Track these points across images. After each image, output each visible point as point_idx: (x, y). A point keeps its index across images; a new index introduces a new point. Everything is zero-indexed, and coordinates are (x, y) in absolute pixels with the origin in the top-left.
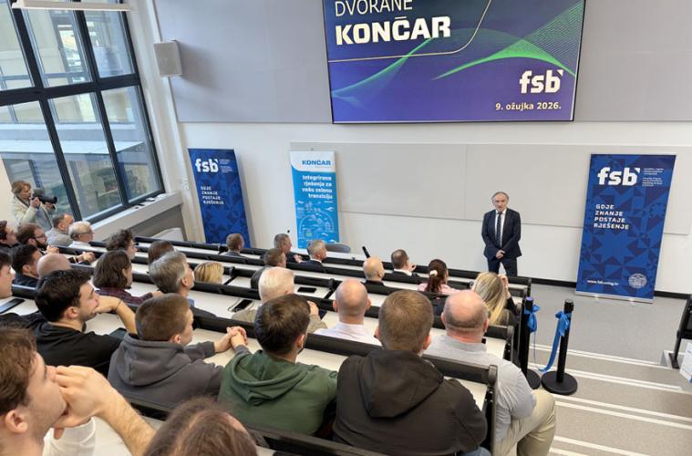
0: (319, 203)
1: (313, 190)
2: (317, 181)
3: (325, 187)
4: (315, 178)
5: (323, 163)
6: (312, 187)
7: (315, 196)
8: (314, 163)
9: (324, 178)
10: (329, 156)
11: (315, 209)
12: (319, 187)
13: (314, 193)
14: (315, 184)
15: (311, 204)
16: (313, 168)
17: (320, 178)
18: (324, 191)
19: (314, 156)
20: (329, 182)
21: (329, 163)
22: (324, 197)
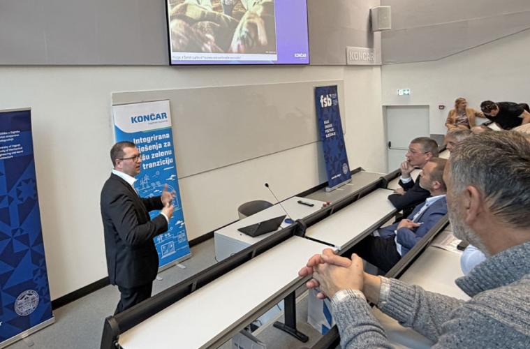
0: (158, 173)
1: (148, 157)
2: (153, 143)
3: (163, 149)
4: (149, 140)
5: (158, 116)
6: (146, 153)
7: (151, 165)
8: (147, 118)
9: (160, 137)
10: (163, 107)
11: (153, 184)
12: (155, 151)
13: (151, 161)
14: (150, 148)
15: (147, 178)
16: (145, 126)
17: (155, 138)
18: (162, 154)
19: (146, 109)
20: (166, 140)
21: (164, 115)
22: (163, 163)
